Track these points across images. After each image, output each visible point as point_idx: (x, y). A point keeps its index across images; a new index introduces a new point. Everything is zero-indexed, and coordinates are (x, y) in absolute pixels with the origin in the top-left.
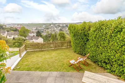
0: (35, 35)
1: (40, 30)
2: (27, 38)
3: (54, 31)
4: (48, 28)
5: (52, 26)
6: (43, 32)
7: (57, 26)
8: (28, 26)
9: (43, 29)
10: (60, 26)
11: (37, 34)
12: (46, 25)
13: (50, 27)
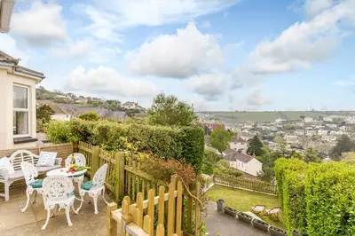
0: (245, 147)
1: (265, 132)
2: (224, 154)
3: (314, 140)
4: (293, 128)
5: (308, 120)
6: (271, 139)
7: (329, 122)
8: (232, 117)
9: (274, 129)
10: (343, 124)
11: (250, 144)
12: (285, 117)
13: (301, 125)
